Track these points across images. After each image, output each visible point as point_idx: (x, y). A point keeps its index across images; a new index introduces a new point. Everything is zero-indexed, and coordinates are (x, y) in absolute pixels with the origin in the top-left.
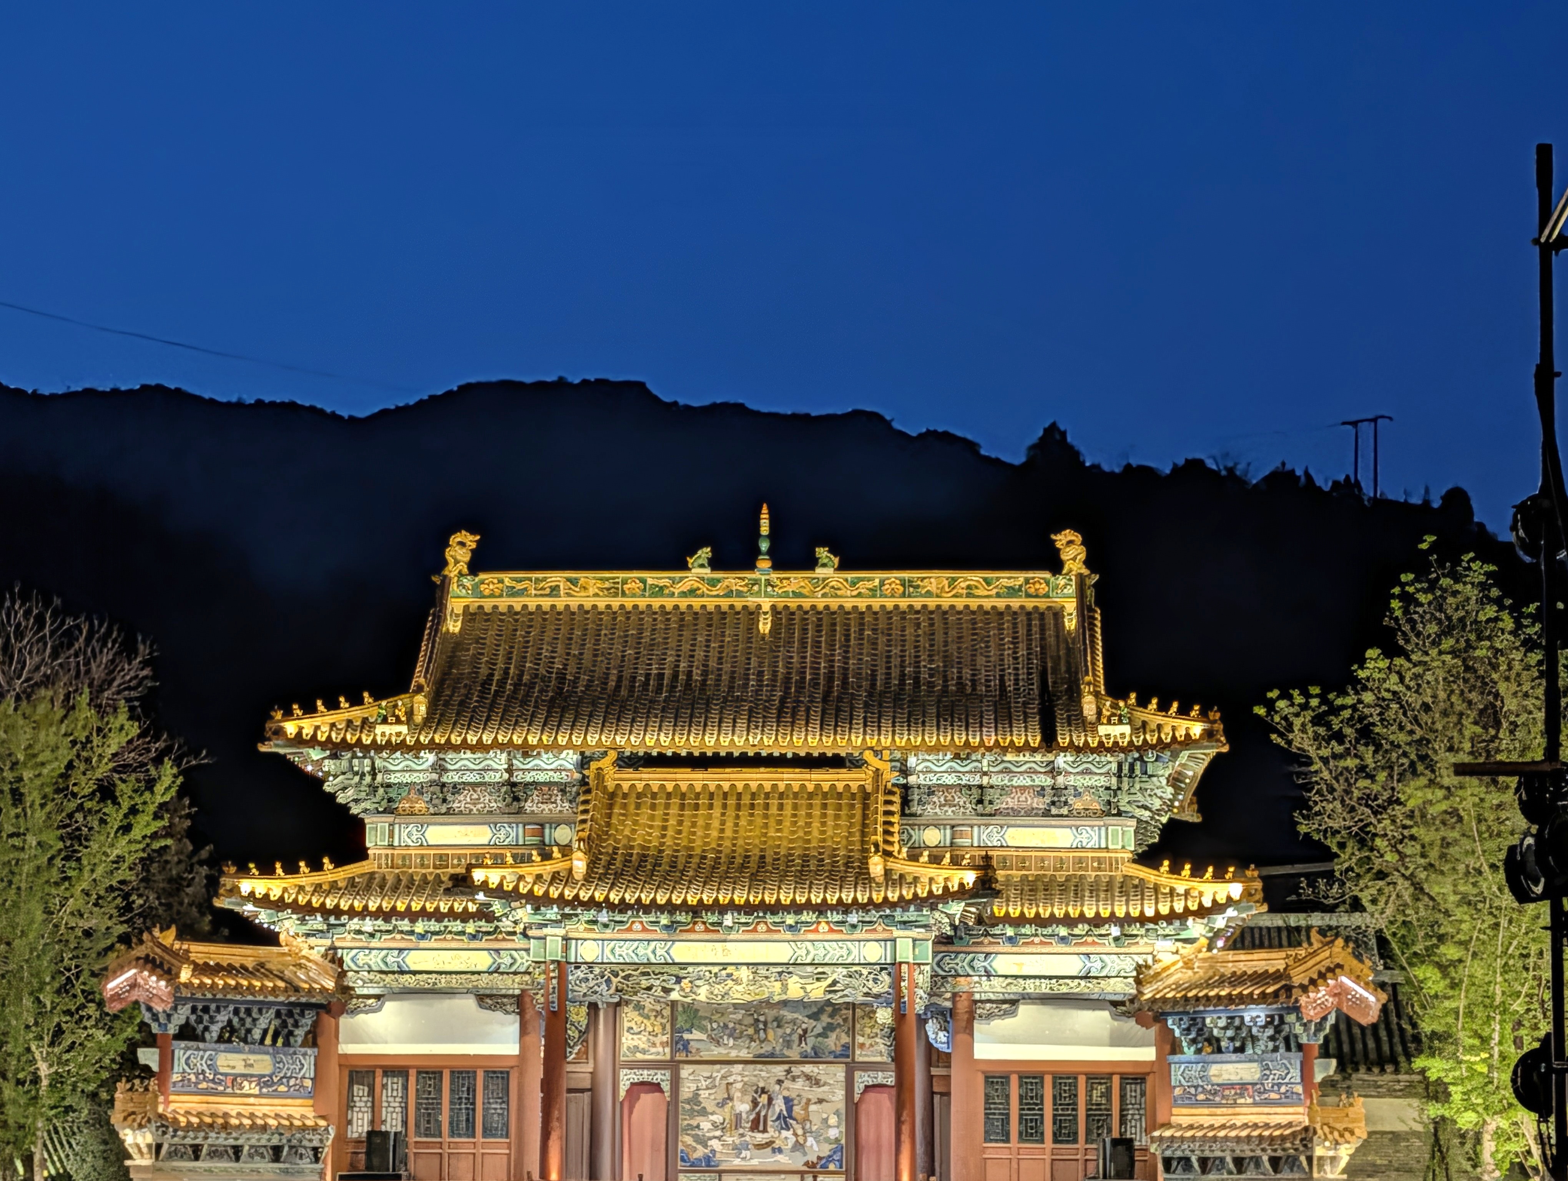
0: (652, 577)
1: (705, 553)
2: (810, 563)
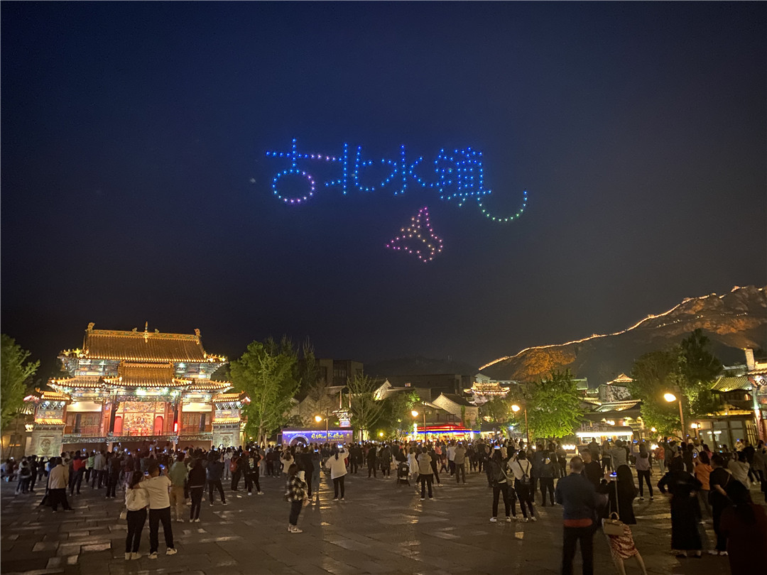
0: (126, 332)
1: (136, 329)
2: (154, 331)
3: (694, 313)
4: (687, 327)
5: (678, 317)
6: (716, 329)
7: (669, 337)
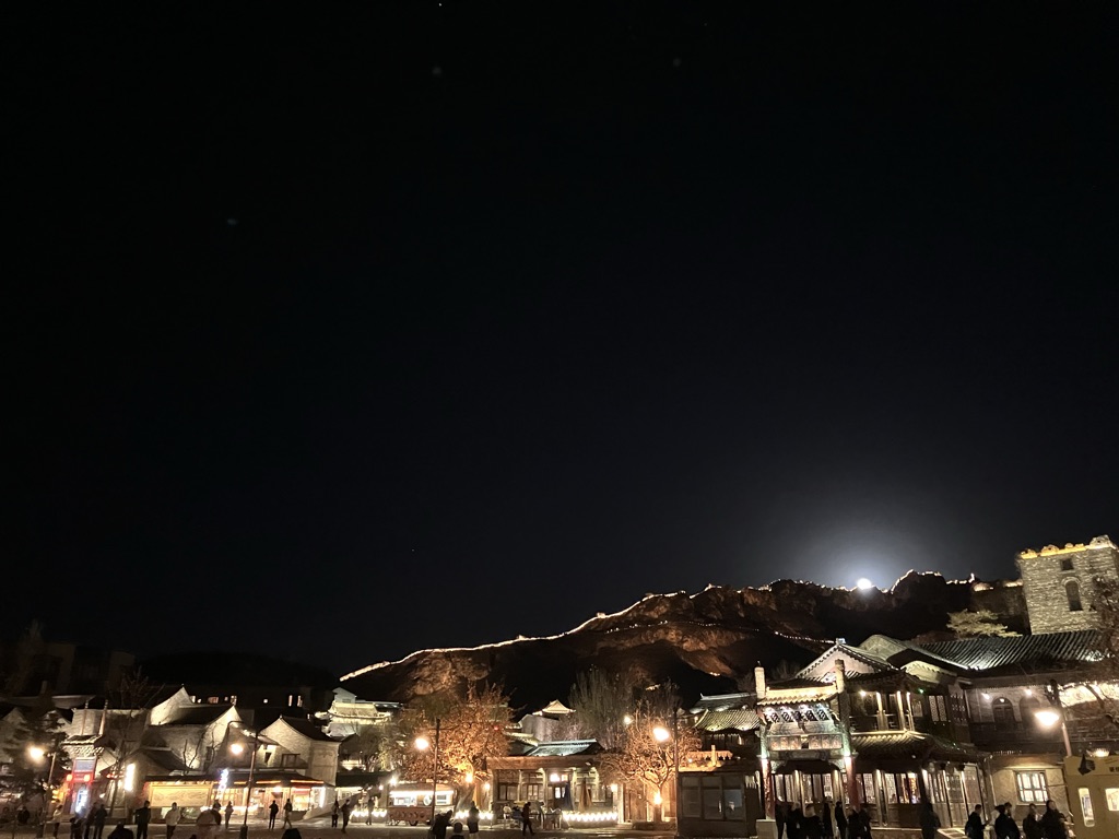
3: (656, 616)
4: (646, 637)
5: (636, 620)
6: (682, 642)
7: (621, 648)
